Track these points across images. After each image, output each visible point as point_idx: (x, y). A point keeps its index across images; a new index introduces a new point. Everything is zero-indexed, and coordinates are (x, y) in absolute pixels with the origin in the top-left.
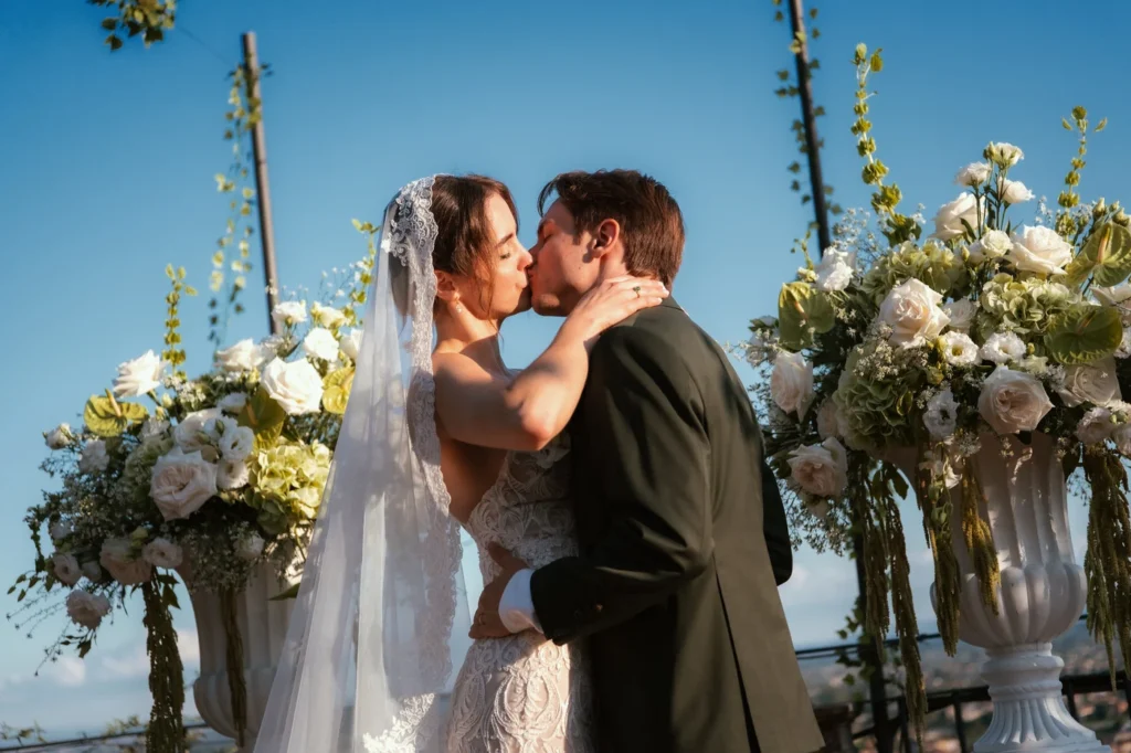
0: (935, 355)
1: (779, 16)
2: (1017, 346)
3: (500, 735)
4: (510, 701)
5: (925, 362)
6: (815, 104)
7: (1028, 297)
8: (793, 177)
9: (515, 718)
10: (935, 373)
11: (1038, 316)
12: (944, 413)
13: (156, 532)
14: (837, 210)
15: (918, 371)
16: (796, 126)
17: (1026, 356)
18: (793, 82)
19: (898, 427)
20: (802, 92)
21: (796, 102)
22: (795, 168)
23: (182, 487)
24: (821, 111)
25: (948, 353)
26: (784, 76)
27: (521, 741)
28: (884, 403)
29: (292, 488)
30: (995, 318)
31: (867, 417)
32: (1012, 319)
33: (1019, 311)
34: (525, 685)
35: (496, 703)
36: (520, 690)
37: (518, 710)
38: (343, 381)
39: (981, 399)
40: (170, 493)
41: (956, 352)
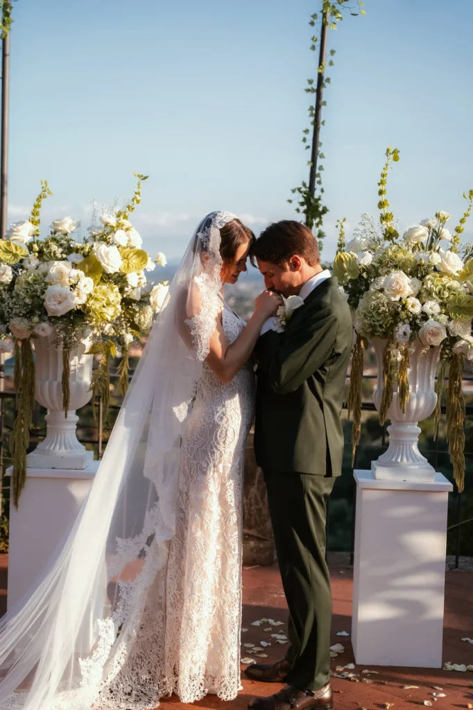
0: (404, 307)
1: (313, 48)
2: (437, 309)
3: (214, 449)
4: (220, 437)
5: (400, 309)
6: (324, 98)
7: (444, 286)
8: (304, 135)
9: (221, 443)
10: (403, 315)
11: (446, 294)
12: (405, 334)
13: (42, 320)
14: (322, 156)
15: (396, 313)
16: (311, 108)
17: (440, 314)
18: (315, 86)
19: (382, 332)
20: (318, 92)
21: (314, 95)
22: (307, 131)
23: (60, 303)
24: (325, 103)
25: (409, 306)
26: (310, 82)
27: (223, 452)
28: (378, 321)
29: (104, 306)
30: (429, 293)
31: (371, 326)
32: (436, 294)
33: (439, 292)
34: (226, 431)
35: (214, 437)
36: (224, 432)
37: (223, 440)
38: (128, 256)
39: (421, 330)
40: (54, 305)
41: (413, 306)
